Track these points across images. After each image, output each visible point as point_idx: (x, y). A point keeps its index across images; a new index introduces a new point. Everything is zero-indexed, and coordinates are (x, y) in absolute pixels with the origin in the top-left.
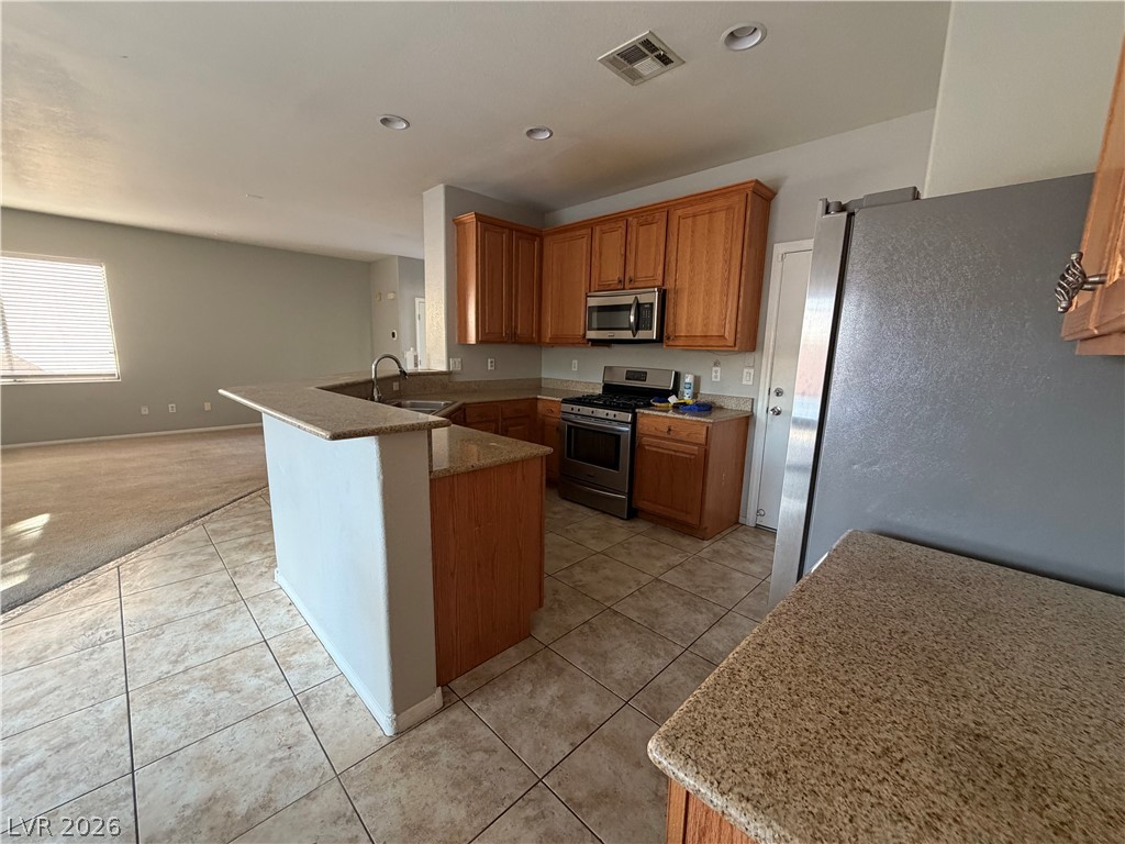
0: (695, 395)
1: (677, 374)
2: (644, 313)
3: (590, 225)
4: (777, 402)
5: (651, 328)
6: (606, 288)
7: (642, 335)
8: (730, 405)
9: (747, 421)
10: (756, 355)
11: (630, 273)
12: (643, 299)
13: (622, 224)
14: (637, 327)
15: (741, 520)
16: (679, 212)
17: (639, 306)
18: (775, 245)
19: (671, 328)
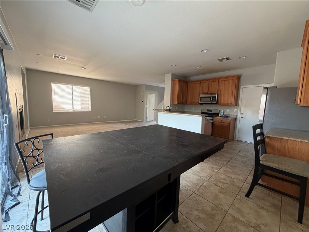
0: (223, 115)
1: (219, 110)
2: (214, 99)
3: (200, 81)
4: (242, 116)
5: (215, 101)
6: (203, 93)
7: (213, 102)
8: (232, 116)
9: (235, 119)
10: (237, 106)
11: (210, 90)
12: (213, 96)
13: (208, 81)
14: (212, 101)
15: (234, 139)
16: (222, 80)
17: (213, 97)
18: (241, 86)
19: (219, 101)
